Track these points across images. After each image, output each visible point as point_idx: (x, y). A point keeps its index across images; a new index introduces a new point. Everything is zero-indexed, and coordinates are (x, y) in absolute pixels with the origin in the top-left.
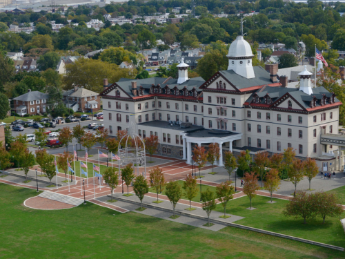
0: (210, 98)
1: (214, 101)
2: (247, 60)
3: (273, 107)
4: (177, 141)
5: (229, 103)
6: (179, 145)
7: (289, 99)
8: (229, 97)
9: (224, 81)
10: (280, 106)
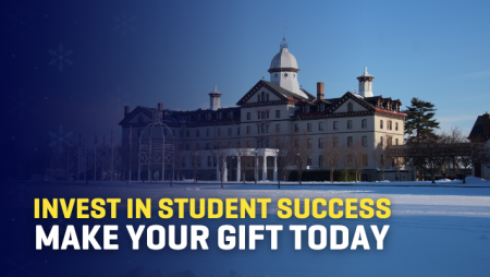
0: (249, 114)
1: (254, 117)
2: (292, 73)
3: (328, 113)
4: (209, 164)
5: (272, 116)
6: (212, 167)
7: (350, 100)
8: (273, 109)
9: (266, 91)
10: (337, 111)
